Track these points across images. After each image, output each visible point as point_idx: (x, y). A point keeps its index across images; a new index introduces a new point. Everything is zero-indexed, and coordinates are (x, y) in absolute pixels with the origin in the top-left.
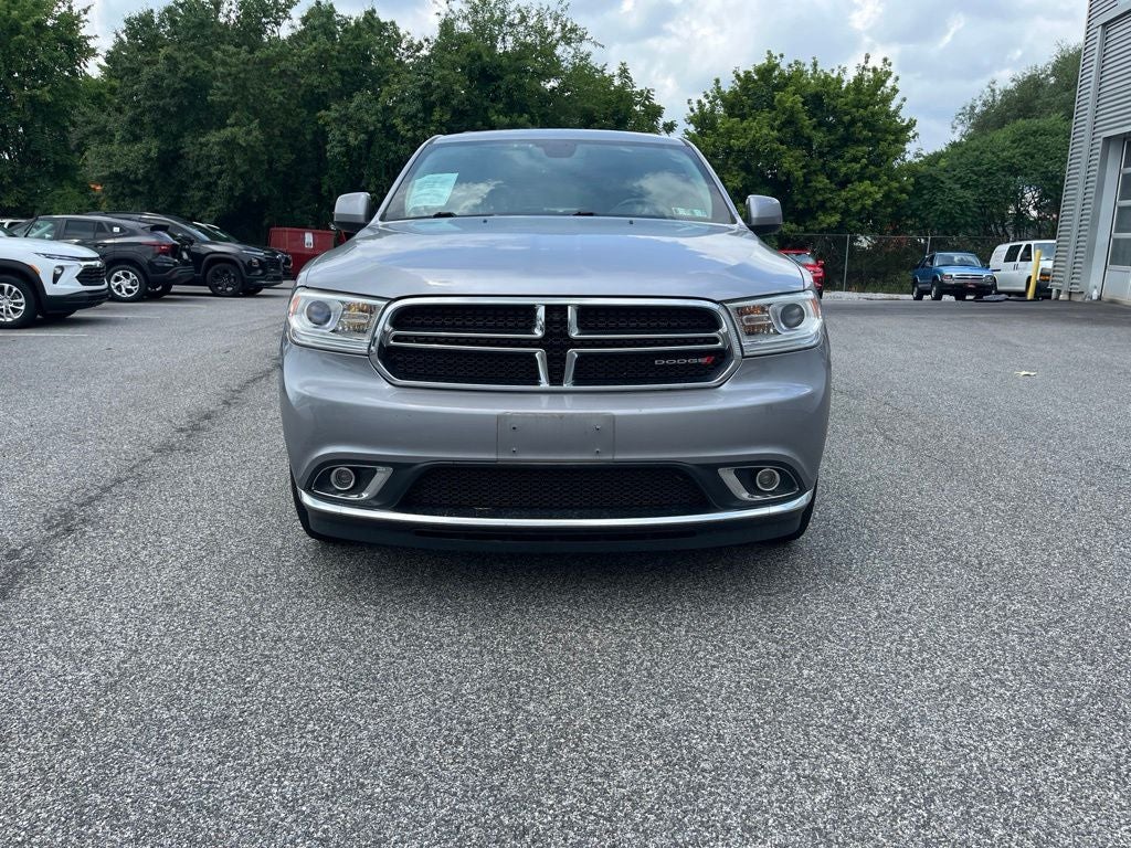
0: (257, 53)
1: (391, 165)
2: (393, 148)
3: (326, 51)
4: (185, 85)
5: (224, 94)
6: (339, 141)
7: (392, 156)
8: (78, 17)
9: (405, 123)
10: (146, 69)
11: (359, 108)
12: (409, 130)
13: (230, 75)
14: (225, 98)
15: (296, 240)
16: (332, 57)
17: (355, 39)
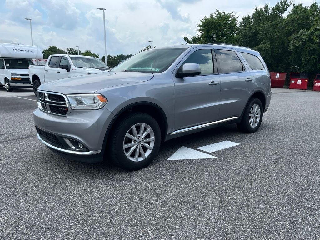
0: (273, 22)
1: (311, 51)
2: (312, 46)
3: (294, 18)
4: (252, 34)
5: (262, 35)
6: (293, 45)
7: (311, 48)
8: (236, 19)
9: (317, 37)
10: (244, 31)
11: (301, 35)
12: (318, 40)
13: (264, 30)
14: (262, 37)
15: (274, 76)
16: (296, 20)
17: (305, 13)
